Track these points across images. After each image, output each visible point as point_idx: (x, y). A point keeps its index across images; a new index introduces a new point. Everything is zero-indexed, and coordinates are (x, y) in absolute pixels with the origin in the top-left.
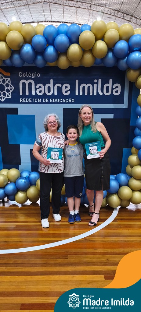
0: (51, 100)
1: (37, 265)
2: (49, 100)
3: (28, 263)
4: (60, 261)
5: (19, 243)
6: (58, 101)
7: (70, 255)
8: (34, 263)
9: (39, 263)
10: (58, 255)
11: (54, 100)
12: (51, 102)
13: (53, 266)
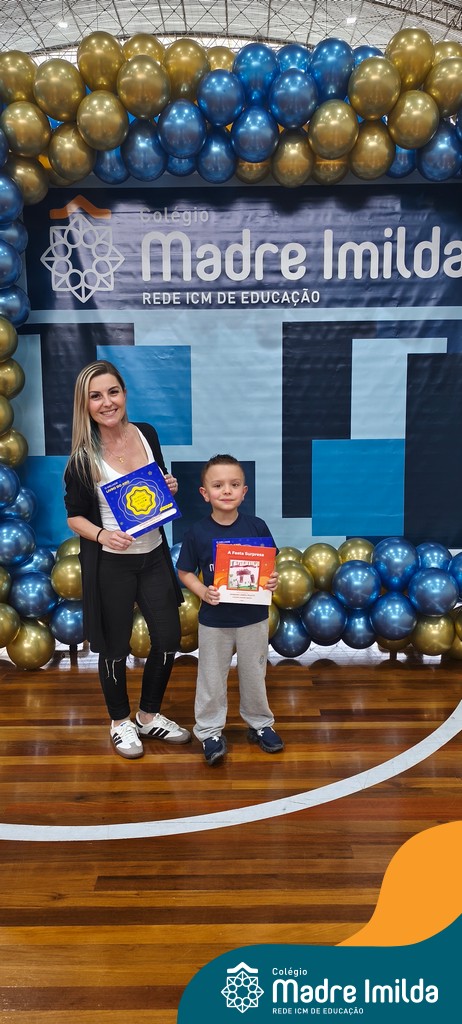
0: (243, 298)
1: (250, 884)
2: (238, 299)
3: (213, 876)
4: (324, 866)
5: (164, 801)
6: (266, 299)
7: (357, 843)
8: (237, 876)
9: (255, 876)
10: (313, 843)
11: (255, 295)
12: (243, 302)
13: (307, 888)
